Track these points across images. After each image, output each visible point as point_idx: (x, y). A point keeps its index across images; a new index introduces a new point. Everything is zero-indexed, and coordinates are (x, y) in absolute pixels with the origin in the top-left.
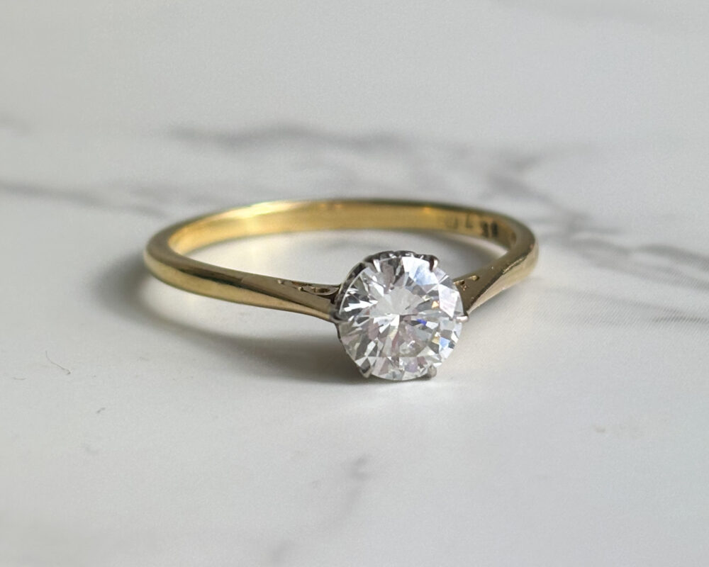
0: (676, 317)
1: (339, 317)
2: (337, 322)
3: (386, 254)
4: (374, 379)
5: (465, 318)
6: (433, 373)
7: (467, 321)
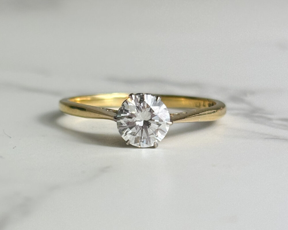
0: (276, 138)
1: (117, 118)
2: (116, 120)
3: (140, 94)
4: (130, 146)
5: (171, 123)
6: (156, 146)
7: (172, 124)
